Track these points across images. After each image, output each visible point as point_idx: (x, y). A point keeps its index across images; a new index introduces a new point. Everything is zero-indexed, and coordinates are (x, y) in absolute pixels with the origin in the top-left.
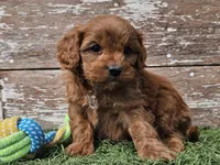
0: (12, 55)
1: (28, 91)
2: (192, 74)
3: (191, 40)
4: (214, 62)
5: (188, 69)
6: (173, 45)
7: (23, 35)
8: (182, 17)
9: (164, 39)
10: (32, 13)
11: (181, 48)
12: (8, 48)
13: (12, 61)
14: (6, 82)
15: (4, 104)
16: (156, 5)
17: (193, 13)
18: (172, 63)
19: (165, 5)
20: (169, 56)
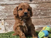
0: (7, 16)
1: (10, 24)
2: (44, 20)
3: (43, 13)
4: (48, 17)
5: (43, 19)
6: (40, 14)
7: (9, 12)
8: (42, 8)
9: (38, 12)
10: (10, 8)
11: (41, 14)
12: (6, 15)
13: (7, 17)
14: (5, 22)
15: (5, 26)
16: (36, 5)
17: (44, 7)
18: (39, 17)
19: (38, 5)
20: (39, 16)
